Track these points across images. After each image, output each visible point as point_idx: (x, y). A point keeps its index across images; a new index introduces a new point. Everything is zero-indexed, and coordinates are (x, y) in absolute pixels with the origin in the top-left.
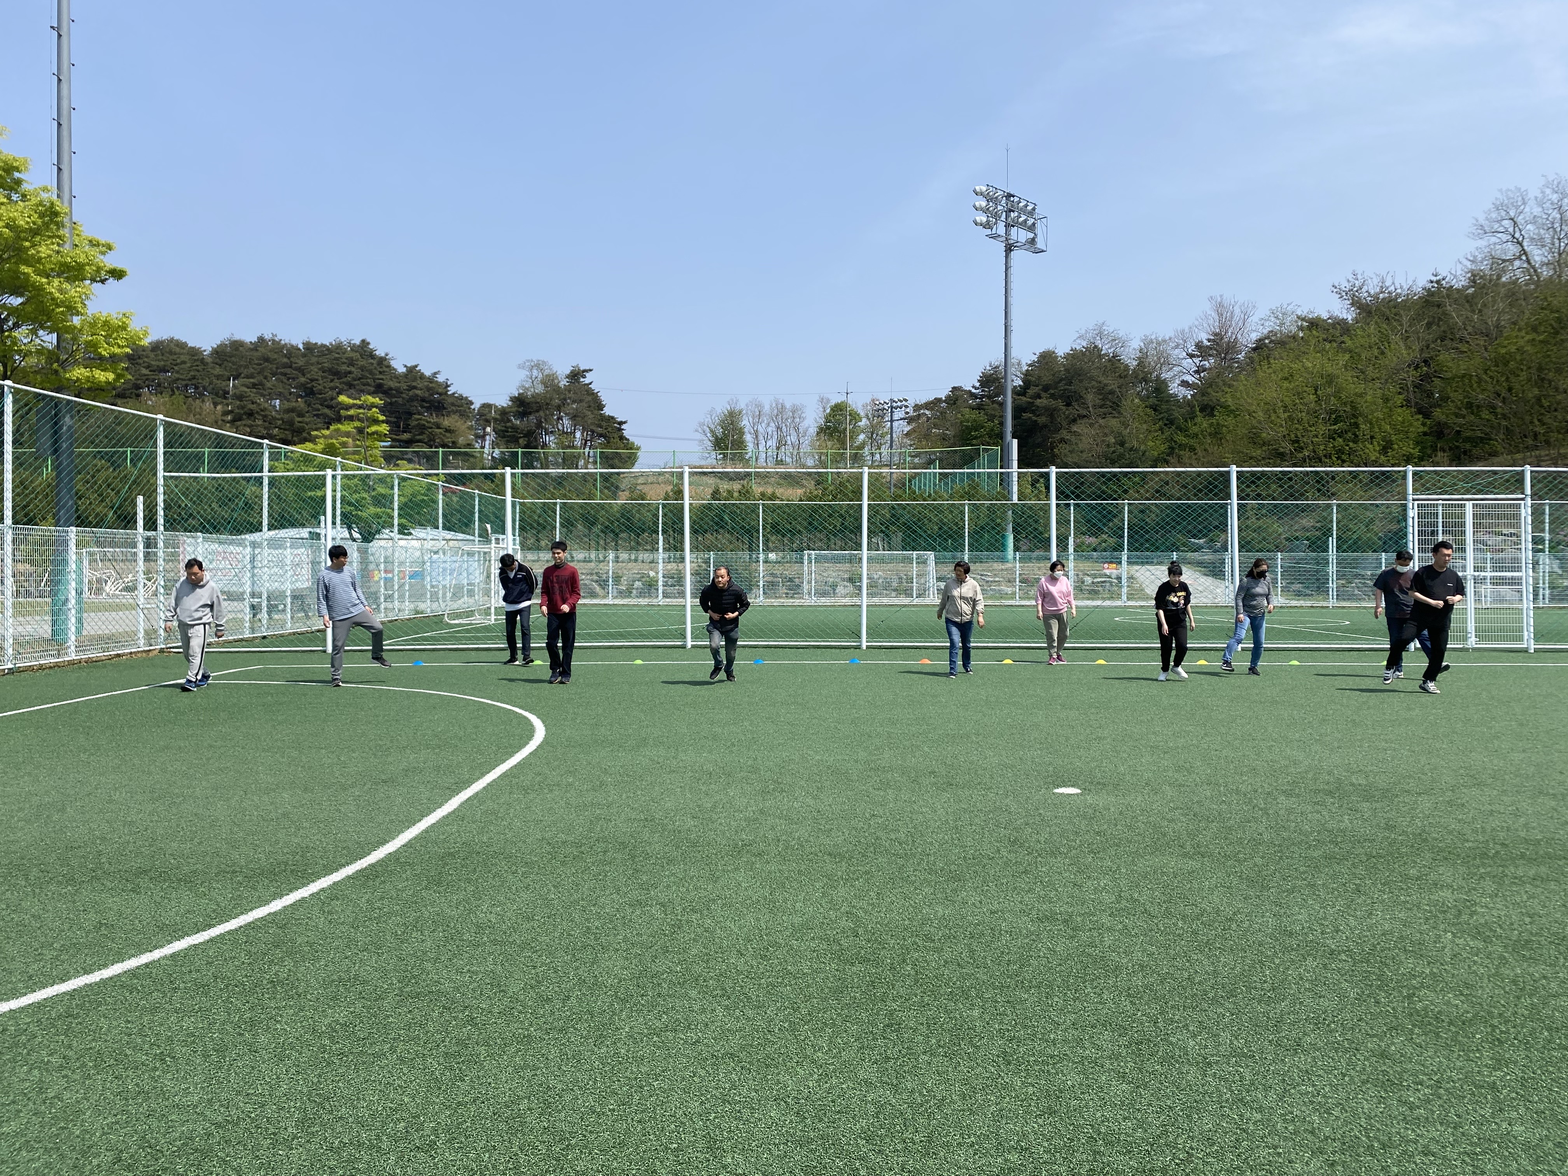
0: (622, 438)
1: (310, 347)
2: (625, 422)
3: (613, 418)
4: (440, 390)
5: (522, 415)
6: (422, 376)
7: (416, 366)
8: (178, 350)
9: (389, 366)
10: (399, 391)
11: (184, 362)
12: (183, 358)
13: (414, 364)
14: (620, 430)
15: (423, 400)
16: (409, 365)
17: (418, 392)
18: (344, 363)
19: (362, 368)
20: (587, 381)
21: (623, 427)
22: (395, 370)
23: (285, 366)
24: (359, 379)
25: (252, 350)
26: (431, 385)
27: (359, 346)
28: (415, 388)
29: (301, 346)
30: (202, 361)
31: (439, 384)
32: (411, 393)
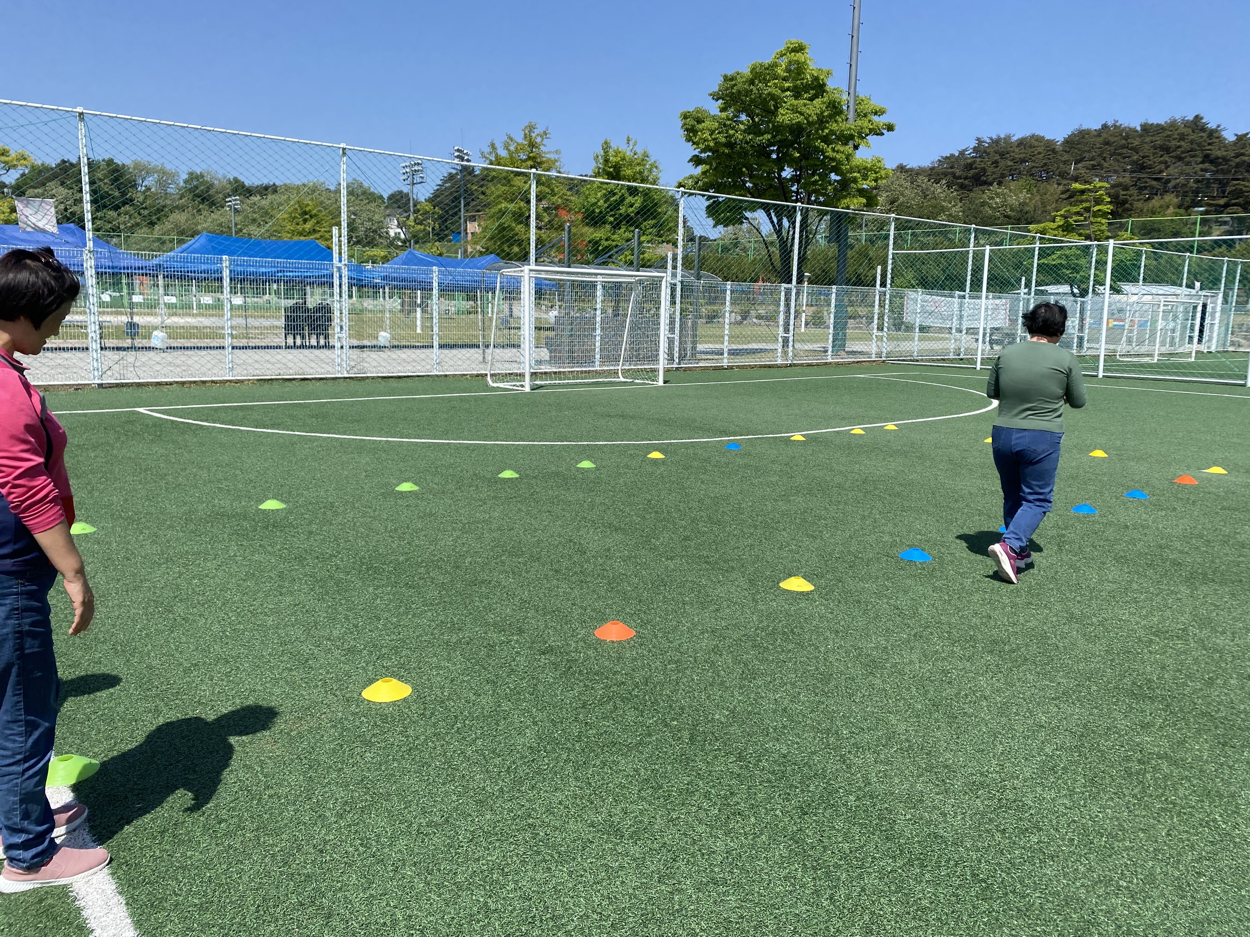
1: (1146, 129)
8: (1036, 144)
9: (1219, 137)
11: (1039, 153)
12: (1040, 149)
16: (1240, 133)
18: (1174, 139)
19: (1192, 142)
22: (1225, 139)
23: (1123, 147)
24: (1189, 151)
25: (1096, 136)
27: (1192, 121)
28: (1243, 154)
29: (1139, 128)
30: (1054, 151)
32: (1238, 160)
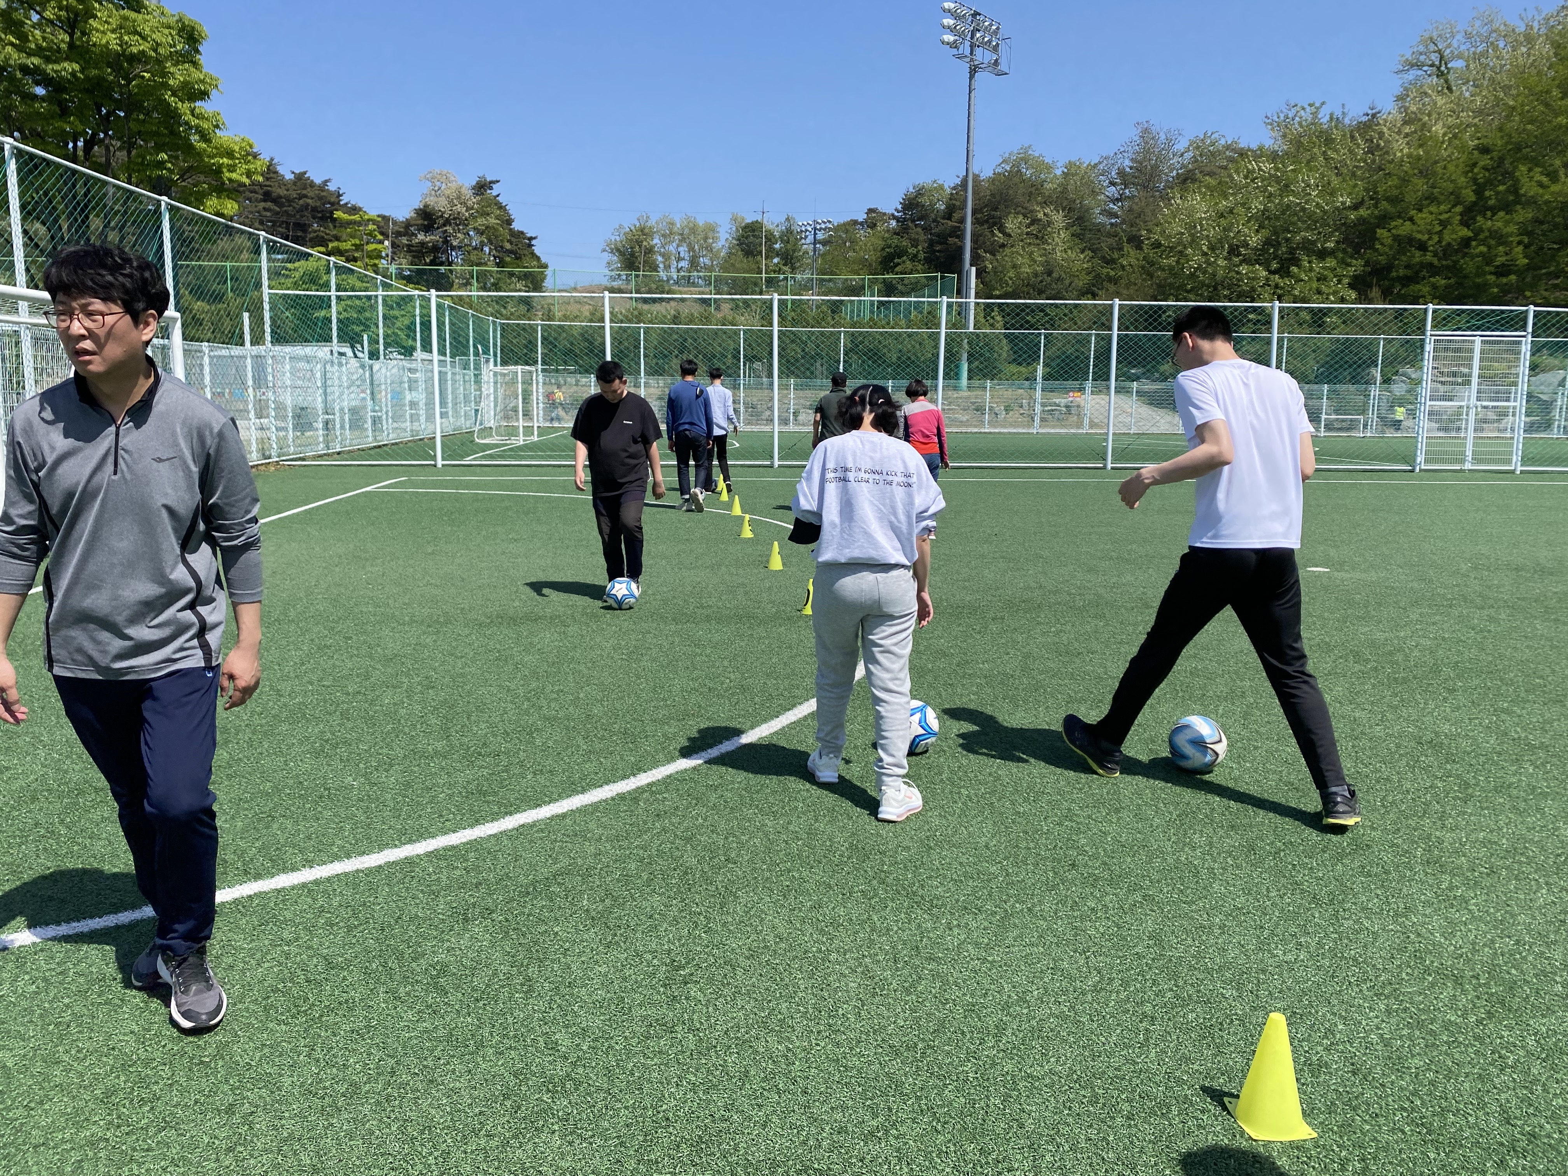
0: (533, 254)
2: (535, 238)
3: (522, 233)
4: (332, 200)
5: (428, 229)
6: (312, 185)
7: (305, 173)
9: (276, 172)
10: (290, 201)
13: (302, 171)
14: (530, 246)
15: (314, 209)
16: (297, 172)
17: (309, 201)
20: (494, 193)
21: (533, 242)
22: (283, 176)
26: (323, 194)
28: (306, 196)
31: (331, 193)
32: (301, 202)
